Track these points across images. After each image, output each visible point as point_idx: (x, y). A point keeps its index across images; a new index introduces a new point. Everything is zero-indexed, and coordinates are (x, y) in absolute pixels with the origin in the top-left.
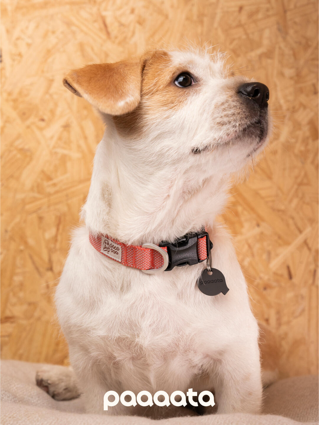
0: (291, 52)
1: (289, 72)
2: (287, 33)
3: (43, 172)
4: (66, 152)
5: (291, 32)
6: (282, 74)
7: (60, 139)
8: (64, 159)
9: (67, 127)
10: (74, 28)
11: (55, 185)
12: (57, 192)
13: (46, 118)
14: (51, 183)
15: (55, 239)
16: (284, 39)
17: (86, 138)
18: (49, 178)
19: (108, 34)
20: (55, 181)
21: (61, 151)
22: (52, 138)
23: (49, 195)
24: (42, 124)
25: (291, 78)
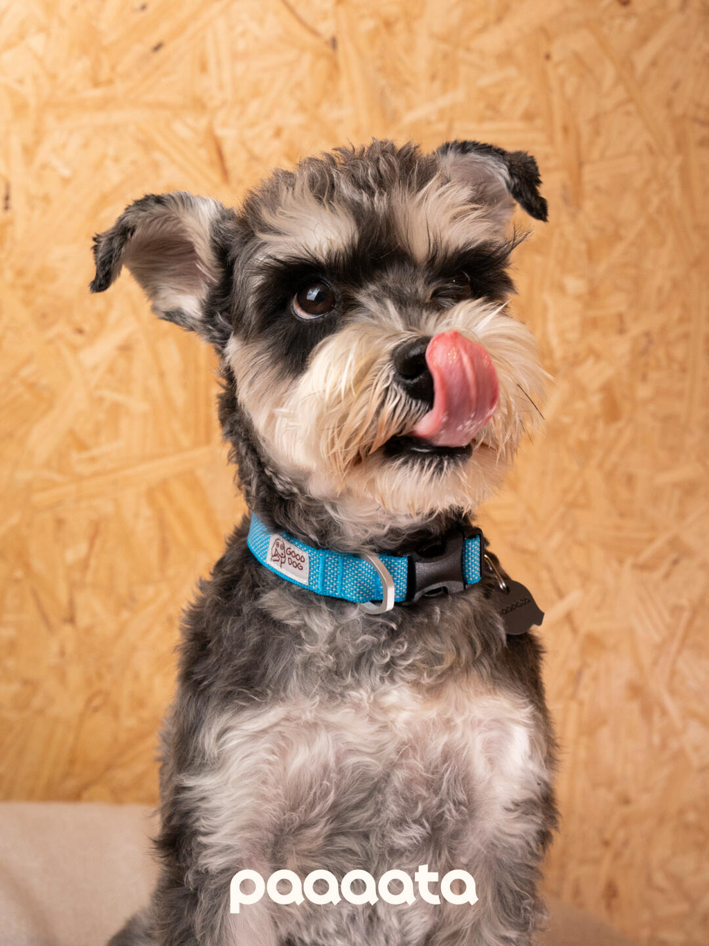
0: (583, 247)
1: (574, 284)
2: (579, 207)
3: (71, 433)
4: (120, 398)
5: (588, 205)
6: (561, 289)
7: (111, 370)
8: (116, 411)
9: (126, 349)
10: (157, 156)
11: (93, 460)
12: (96, 474)
13: (86, 327)
14: (86, 455)
15: (85, 564)
16: (573, 217)
17: (162, 375)
18: (82, 446)
19: (225, 173)
20: (95, 452)
21: (110, 396)
22: (95, 368)
23: (80, 478)
24: (79, 339)
25: (578, 297)
